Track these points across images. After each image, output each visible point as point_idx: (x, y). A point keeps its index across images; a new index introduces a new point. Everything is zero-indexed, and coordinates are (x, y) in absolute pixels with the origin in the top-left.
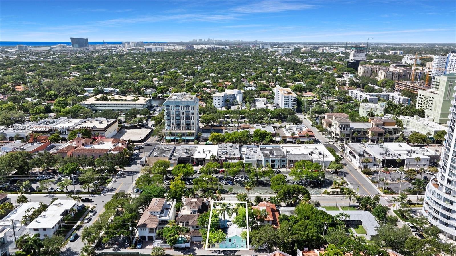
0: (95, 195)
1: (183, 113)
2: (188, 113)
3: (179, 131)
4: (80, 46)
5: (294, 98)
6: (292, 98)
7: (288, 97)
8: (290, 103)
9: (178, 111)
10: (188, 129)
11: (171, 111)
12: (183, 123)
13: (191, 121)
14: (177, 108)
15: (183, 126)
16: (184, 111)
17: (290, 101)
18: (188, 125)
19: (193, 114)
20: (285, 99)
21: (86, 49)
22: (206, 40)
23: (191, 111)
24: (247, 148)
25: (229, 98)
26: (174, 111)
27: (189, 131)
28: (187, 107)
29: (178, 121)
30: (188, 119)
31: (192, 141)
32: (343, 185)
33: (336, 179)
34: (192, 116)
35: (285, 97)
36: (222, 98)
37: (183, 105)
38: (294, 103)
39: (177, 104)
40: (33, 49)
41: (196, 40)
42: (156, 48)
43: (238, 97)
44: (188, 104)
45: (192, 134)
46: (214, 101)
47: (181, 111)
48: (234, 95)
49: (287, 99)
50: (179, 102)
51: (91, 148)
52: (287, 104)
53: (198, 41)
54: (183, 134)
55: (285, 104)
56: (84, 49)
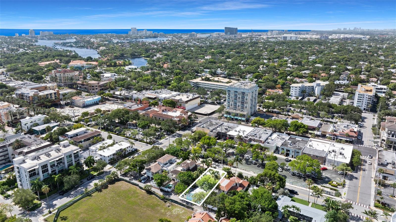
0: (149, 145)
1: (239, 98)
2: (243, 98)
3: (234, 111)
4: (231, 34)
5: (369, 97)
6: (367, 97)
7: (362, 95)
8: (364, 101)
9: (236, 96)
10: (242, 111)
11: (231, 95)
12: (239, 106)
13: (245, 105)
14: (236, 93)
15: (239, 108)
16: (240, 96)
17: (365, 99)
18: (243, 108)
19: (247, 99)
20: (359, 97)
21: (235, 36)
22: (352, 29)
23: (246, 97)
24: (278, 135)
25: (307, 89)
26: (233, 95)
27: (242, 113)
28: (243, 93)
29: (235, 103)
30: (243, 103)
31: (243, 121)
32: (338, 186)
33: (338, 180)
34: (246, 101)
35: (359, 95)
36: (299, 88)
37: (240, 91)
38: (369, 102)
39: (236, 90)
40: (199, 35)
41: (341, 29)
42: (291, 37)
43: (316, 89)
44: (244, 91)
45: (243, 116)
46: (291, 90)
47: (238, 96)
48: (313, 86)
49: (361, 97)
50: (237, 89)
51: (166, 114)
52: (360, 102)
53: (342, 29)
54: (237, 115)
55: (358, 101)
56: (232, 36)
